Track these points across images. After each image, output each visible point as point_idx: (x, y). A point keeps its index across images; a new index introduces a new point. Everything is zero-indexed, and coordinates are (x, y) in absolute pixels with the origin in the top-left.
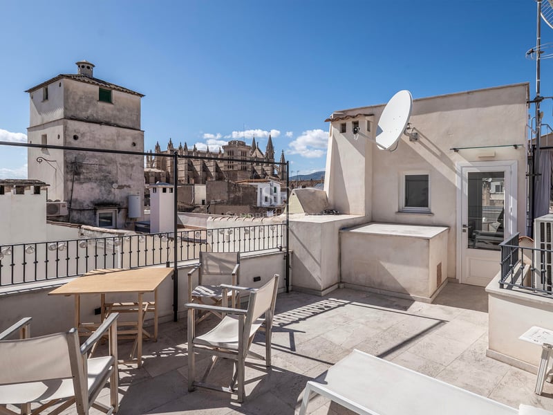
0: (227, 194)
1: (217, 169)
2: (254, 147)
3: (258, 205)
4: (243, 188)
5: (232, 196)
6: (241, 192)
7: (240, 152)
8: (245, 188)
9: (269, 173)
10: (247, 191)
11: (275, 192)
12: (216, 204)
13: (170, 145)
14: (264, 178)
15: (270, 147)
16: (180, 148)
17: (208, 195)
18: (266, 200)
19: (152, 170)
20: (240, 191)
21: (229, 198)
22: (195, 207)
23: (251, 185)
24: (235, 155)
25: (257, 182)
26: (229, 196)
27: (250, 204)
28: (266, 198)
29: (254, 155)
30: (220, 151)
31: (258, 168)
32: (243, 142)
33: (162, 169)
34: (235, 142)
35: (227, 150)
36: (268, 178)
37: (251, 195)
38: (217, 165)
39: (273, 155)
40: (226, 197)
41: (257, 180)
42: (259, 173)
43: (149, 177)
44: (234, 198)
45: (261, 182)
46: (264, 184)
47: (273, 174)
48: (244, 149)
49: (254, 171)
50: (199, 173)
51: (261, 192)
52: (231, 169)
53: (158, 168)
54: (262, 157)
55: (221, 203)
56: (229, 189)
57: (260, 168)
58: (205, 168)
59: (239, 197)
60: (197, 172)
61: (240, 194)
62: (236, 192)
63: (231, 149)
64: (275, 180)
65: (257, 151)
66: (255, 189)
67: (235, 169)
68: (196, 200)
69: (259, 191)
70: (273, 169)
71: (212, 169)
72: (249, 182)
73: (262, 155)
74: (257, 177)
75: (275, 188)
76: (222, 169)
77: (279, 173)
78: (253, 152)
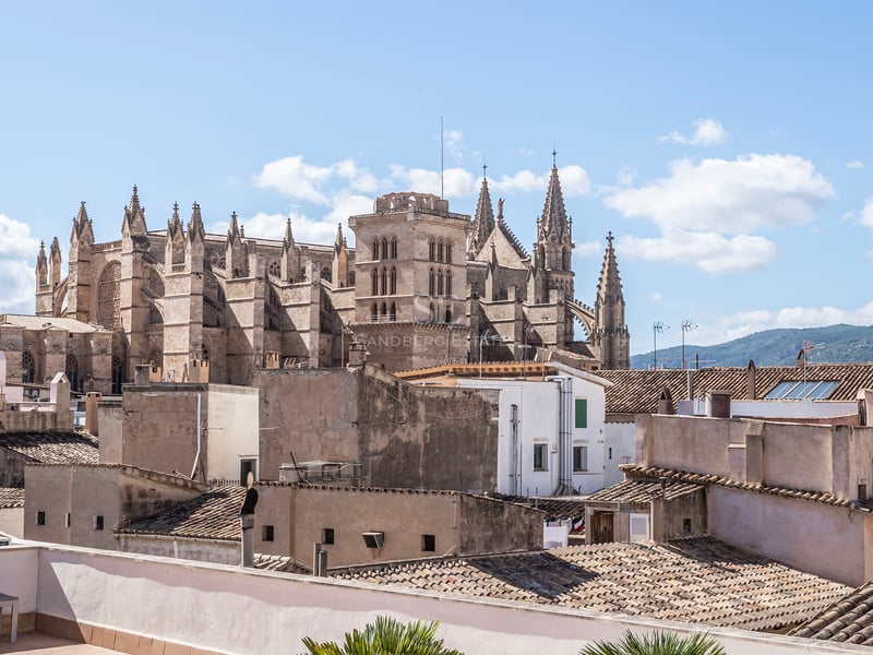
0: (354, 433)
1: (328, 319)
2: (487, 220)
3: (503, 485)
4: (429, 402)
5: (379, 442)
6: (421, 427)
7: (424, 245)
8: (441, 405)
9: (549, 334)
10: (448, 418)
11: (581, 422)
12: (301, 484)
13: (134, 214)
14: (530, 355)
15: (556, 218)
16: (174, 228)
17: (267, 440)
18: (539, 465)
19: (60, 324)
20: (414, 416)
21: (364, 454)
22: (204, 498)
23: (469, 392)
24: (402, 255)
25: (498, 375)
26: (363, 442)
27: (462, 483)
28: (539, 451)
29: (485, 256)
30: (341, 243)
31: (502, 315)
32: (437, 200)
33: (101, 321)
34: (403, 200)
35: (368, 233)
36: (545, 358)
37: (469, 438)
38: (325, 301)
39: (566, 255)
40: (349, 450)
41: (495, 366)
42: (507, 335)
43: (42, 353)
44: (388, 454)
45: (514, 375)
46: (531, 385)
47: (568, 343)
48: (441, 230)
49: (484, 326)
50: (250, 335)
51: (515, 424)
52: (387, 320)
53: (82, 313)
54: (517, 264)
55: (327, 478)
56: (361, 409)
57: (509, 311)
58: (274, 316)
59: (410, 450)
60: (240, 330)
61: (415, 433)
62: (396, 422)
63: (387, 230)
64: (580, 366)
65: (497, 237)
66: (488, 408)
67: (404, 316)
68: (212, 459)
69: (503, 420)
70: (569, 317)
71: (303, 320)
72: (457, 374)
73: (522, 255)
74: (496, 352)
75: (581, 405)
76: (346, 318)
77: (593, 338)
78: (479, 244)
